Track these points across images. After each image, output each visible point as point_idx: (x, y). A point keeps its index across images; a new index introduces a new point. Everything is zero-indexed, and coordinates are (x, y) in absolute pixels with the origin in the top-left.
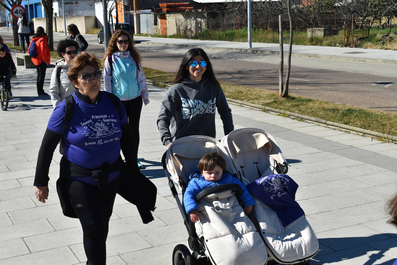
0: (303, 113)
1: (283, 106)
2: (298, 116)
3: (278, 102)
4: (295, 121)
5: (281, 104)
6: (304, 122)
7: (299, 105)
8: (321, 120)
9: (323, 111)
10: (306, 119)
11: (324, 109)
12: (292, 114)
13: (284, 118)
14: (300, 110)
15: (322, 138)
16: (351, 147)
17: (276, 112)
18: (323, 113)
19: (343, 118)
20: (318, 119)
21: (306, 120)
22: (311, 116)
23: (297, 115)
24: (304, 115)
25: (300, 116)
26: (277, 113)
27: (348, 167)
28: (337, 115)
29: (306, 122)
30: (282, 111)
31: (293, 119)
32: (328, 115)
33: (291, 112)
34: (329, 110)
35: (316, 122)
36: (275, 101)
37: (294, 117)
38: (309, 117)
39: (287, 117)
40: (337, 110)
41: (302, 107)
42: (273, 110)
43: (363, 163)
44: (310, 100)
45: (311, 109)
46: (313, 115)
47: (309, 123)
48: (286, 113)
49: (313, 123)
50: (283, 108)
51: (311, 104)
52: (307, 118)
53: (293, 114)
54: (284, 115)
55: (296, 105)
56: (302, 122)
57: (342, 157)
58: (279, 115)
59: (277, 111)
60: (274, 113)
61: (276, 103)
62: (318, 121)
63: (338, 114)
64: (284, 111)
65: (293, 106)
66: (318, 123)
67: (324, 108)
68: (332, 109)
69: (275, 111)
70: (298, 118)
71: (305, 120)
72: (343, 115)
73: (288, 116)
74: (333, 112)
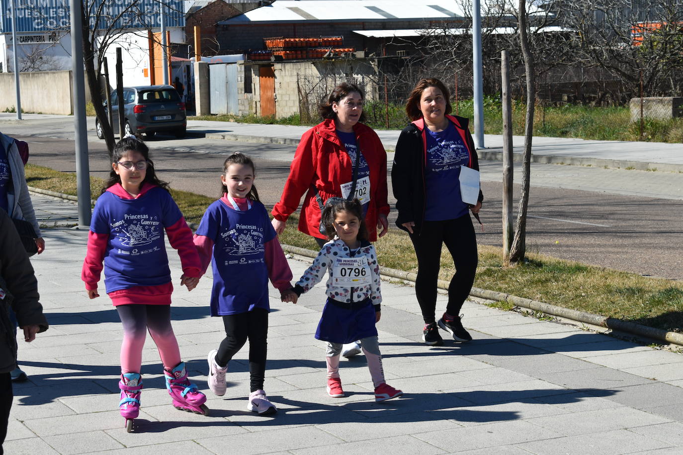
0: (552, 298)
1: (507, 283)
2: (537, 307)
3: (495, 272)
4: (529, 319)
5: (503, 278)
6: (551, 321)
7: (547, 280)
8: (592, 316)
9: (604, 293)
10: (556, 315)
11: (609, 290)
12: (525, 303)
13: (502, 312)
14: (547, 293)
15: (585, 359)
16: (653, 381)
17: (486, 298)
18: (602, 298)
19: (650, 311)
20: (586, 315)
21: (559, 318)
22: (573, 308)
23: (535, 304)
24: (556, 304)
25: (544, 306)
26: (488, 301)
27: (626, 429)
28: (636, 304)
29: (557, 322)
30: (502, 294)
31: (526, 314)
32: (613, 303)
33: (521, 297)
34: (620, 291)
35: (581, 321)
36: (488, 269)
37: (530, 311)
38: (565, 310)
39: (512, 310)
40: (640, 290)
41: (554, 286)
42: (478, 294)
43: (669, 420)
44: (579, 269)
45: (577, 289)
46: (576, 306)
47: (565, 324)
48: (508, 299)
49: (573, 325)
50: (506, 288)
51: (580, 278)
52: (560, 313)
53: (527, 301)
54: (504, 305)
55: (539, 281)
56: (547, 323)
57: (619, 405)
58: (492, 305)
59: (488, 296)
60: (482, 301)
61: (490, 275)
62: (585, 319)
63: (641, 301)
64: (505, 295)
65: (532, 282)
66: (586, 325)
67: (609, 286)
68: (628, 290)
69: (484, 295)
70: (537, 311)
71: (554, 317)
72: (650, 304)
73: (516, 308)
74: (627, 297)
